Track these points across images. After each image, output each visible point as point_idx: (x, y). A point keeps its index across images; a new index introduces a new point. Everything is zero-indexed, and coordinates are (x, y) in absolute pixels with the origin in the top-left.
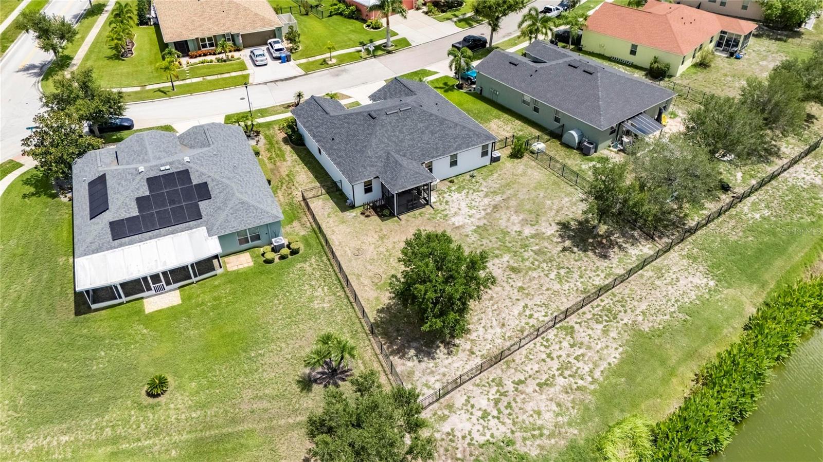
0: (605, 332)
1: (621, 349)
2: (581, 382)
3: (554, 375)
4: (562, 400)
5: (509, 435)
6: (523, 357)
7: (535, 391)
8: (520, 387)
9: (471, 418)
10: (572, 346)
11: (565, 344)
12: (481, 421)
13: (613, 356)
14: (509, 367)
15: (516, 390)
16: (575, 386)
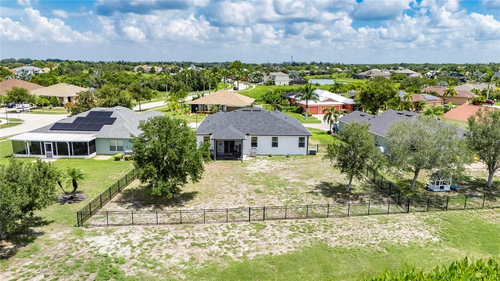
0: (290, 237)
1: (293, 249)
2: (230, 254)
3: (213, 244)
4: (200, 258)
5: (127, 258)
6: (203, 227)
7: (185, 246)
8: (176, 240)
9: (114, 241)
10: (251, 235)
11: (247, 232)
12: (120, 245)
13: (280, 250)
14: (184, 228)
15: (172, 240)
16: (222, 254)
